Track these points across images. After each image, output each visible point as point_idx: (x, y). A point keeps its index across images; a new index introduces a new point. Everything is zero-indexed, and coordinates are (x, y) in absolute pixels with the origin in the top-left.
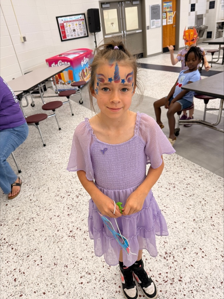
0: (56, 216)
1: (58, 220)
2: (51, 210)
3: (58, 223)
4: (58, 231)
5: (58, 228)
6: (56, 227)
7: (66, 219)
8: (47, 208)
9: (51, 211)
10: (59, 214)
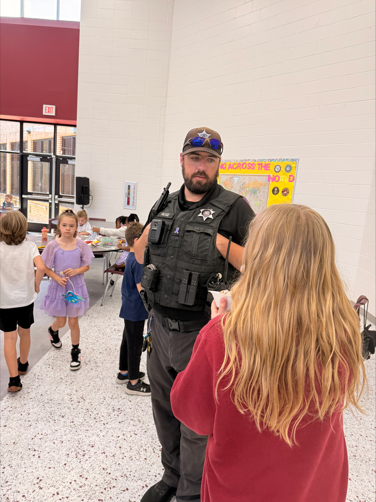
0: (106, 455)
1: (108, 449)
2: (103, 469)
3: (111, 445)
4: (119, 437)
5: (116, 439)
6: (117, 442)
7: (99, 443)
8: (106, 474)
9: (105, 467)
10: (101, 454)
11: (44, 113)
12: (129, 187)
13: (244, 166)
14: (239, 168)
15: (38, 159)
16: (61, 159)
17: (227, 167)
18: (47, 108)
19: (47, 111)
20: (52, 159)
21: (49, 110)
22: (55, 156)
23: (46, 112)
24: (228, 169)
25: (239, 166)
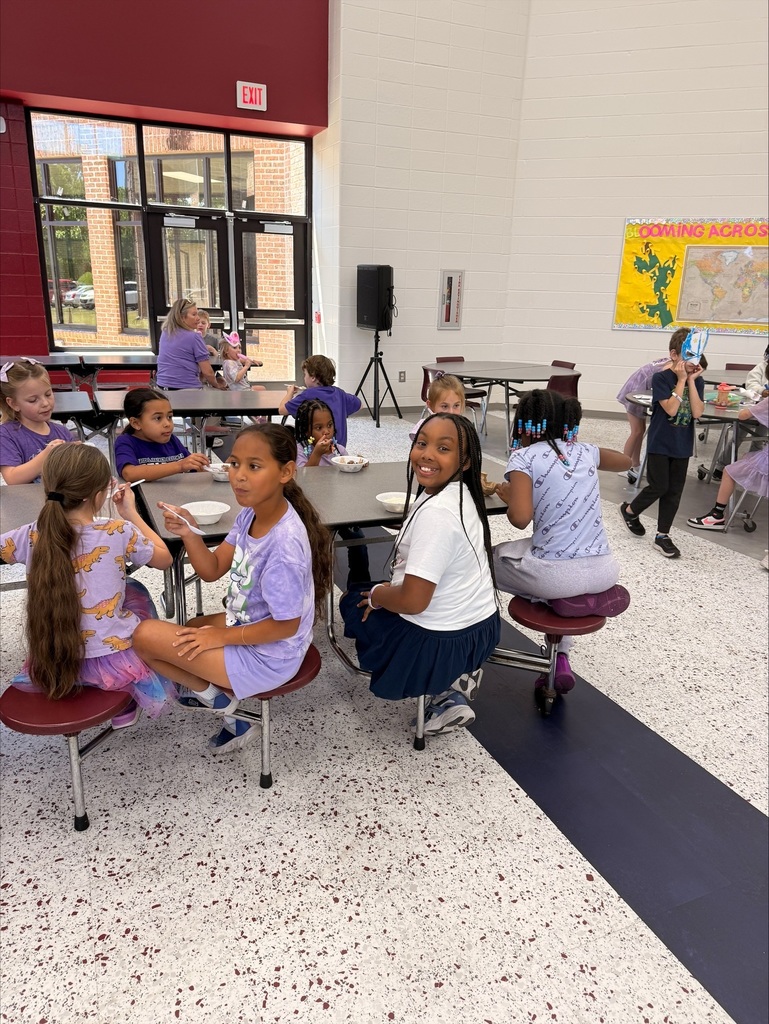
11: (240, 105)
12: (450, 280)
13: (751, 231)
14: (737, 234)
15: (191, 222)
16: (245, 220)
17: (707, 232)
18: (247, 91)
19: (248, 98)
20: (223, 219)
21: (251, 94)
22: (232, 214)
23: (245, 102)
24: (710, 236)
25: (739, 231)
